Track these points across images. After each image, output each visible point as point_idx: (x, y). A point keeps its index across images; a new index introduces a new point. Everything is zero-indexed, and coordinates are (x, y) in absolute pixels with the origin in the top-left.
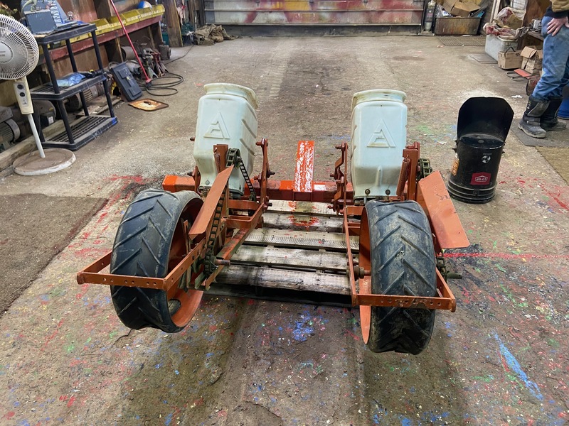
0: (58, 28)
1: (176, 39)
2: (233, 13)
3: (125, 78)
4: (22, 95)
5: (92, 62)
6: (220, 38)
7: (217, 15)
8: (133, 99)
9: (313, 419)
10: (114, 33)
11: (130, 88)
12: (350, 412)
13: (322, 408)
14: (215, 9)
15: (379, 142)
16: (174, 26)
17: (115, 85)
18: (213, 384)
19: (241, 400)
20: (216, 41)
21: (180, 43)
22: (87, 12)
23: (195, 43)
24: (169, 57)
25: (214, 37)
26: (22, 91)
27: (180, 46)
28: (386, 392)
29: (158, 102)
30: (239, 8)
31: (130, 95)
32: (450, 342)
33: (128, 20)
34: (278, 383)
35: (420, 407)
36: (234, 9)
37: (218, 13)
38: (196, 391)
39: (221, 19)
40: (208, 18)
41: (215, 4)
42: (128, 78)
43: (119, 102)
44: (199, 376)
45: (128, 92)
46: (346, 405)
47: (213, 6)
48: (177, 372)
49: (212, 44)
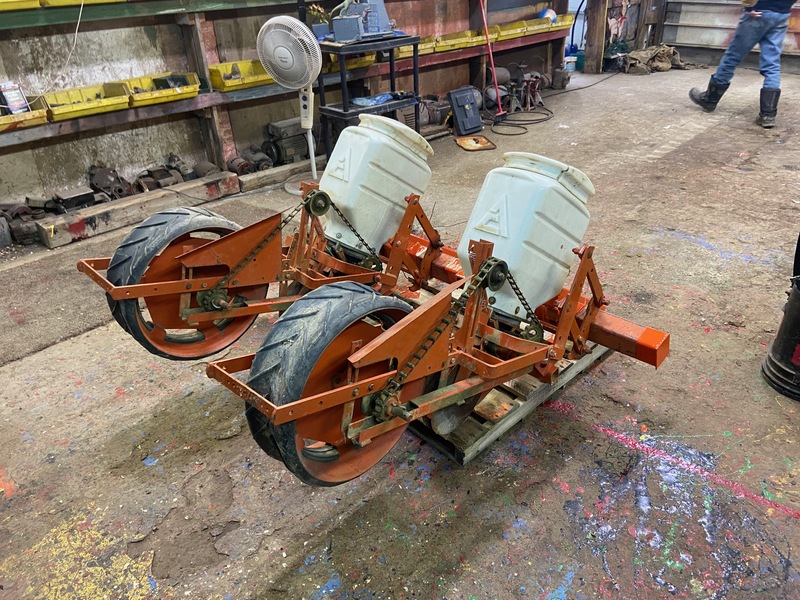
0: (363, 37)
1: (594, 63)
2: (707, 30)
3: (463, 106)
4: (305, 107)
5: (444, 83)
6: (666, 65)
7: (680, 31)
8: (464, 133)
9: (257, 521)
10: (479, 48)
11: (465, 120)
12: (297, 537)
13: (276, 517)
14: (681, 22)
15: (490, 225)
16: (596, 44)
17: (451, 113)
18: (220, 439)
19: (223, 466)
20: (657, 69)
21: (598, 69)
22: (455, 20)
23: (622, 70)
24: (563, 87)
25: (657, 64)
26: (305, 103)
27: (598, 73)
28: (352, 543)
29: (489, 141)
30: (718, 23)
31: (461, 128)
32: (498, 542)
33: (503, 33)
34: (266, 471)
35: (368, 581)
36: (710, 24)
37: (683, 29)
38: (204, 437)
39: (685, 38)
40: (667, 35)
41: (682, 15)
42: (467, 106)
43: (447, 135)
44: (219, 426)
45: (460, 123)
46: (302, 530)
47: (678, 19)
48: (207, 414)
49: (646, 73)
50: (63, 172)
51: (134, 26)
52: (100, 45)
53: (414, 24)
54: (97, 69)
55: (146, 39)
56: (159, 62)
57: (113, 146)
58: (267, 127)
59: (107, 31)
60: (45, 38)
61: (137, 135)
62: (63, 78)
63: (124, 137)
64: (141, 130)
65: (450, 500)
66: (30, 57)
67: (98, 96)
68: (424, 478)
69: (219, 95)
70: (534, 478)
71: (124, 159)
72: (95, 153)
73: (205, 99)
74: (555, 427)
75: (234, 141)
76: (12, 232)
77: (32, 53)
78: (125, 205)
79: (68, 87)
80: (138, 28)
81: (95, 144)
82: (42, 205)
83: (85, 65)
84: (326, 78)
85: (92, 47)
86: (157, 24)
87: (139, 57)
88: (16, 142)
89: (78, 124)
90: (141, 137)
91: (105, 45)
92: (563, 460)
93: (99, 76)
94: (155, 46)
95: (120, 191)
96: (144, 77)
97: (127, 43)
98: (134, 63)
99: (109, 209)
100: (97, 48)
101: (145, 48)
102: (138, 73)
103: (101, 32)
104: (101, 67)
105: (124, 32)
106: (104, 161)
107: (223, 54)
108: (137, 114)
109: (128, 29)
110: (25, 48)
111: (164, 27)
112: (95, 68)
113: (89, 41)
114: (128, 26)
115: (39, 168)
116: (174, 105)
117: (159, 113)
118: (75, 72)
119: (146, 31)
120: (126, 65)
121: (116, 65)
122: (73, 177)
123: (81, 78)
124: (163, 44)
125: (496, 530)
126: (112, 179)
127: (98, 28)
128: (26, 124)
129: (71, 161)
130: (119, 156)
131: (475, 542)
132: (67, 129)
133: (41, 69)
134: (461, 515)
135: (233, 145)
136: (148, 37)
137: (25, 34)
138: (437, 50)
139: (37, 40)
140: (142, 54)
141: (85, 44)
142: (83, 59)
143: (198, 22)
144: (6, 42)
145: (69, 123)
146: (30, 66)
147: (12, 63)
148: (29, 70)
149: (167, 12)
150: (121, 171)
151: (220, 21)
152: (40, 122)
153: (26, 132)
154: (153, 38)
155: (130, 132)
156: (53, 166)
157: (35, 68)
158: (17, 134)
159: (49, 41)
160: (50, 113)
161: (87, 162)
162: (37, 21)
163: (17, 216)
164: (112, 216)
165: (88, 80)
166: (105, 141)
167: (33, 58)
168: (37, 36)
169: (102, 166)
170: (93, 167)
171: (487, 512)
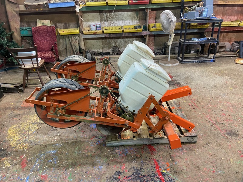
12: (61, 139)
26: (171, 37)
32: (91, 167)
35: (60, 156)
46: (63, 138)
50: (107, 46)
51: (133, 11)
52: (123, 16)
53: (236, 15)
54: (121, 22)
55: (135, 15)
56: (138, 22)
57: (120, 42)
58: (165, 43)
59: (125, 12)
60: (110, 13)
61: (127, 40)
62: (112, 24)
63: (124, 40)
64: (128, 39)
65: (95, 152)
66: (106, 17)
67: (119, 29)
68: (97, 144)
69: (149, 32)
70: (119, 160)
71: (122, 46)
72: (116, 43)
73: (145, 33)
74: (142, 153)
75: (154, 46)
76: (92, 57)
77: (106, 16)
78: (115, 57)
79: (113, 26)
80: (134, 12)
81: (116, 41)
82: (100, 53)
83: (118, 21)
84: (188, 30)
85: (121, 16)
86: (140, 11)
87: (132, 20)
88: (96, 37)
89: (110, 35)
90: (128, 41)
91: (124, 16)
92: (133, 161)
93: (121, 24)
94: (137, 17)
95: (118, 53)
96: (132, 25)
97: (130, 16)
98: (131, 21)
99: (111, 57)
100: (122, 16)
101: (134, 18)
102: (131, 24)
103: (124, 12)
104: (122, 22)
105: (130, 13)
106: (118, 45)
107: (157, 21)
108: (125, 34)
109: (131, 12)
110: (105, 15)
111: (141, 12)
112: (120, 22)
113: (120, 14)
114: (131, 11)
115: (102, 44)
116: (135, 33)
117: (131, 35)
118: (116, 22)
119: (136, 13)
120: (128, 22)
121: (126, 21)
122: (109, 48)
123: (117, 24)
124: (140, 17)
125: (94, 165)
126: (117, 50)
127: (123, 12)
128: (98, 33)
129: (110, 44)
130: (121, 45)
131: (87, 164)
132: (108, 36)
133: (108, 21)
134: (92, 157)
135: (153, 47)
136: (136, 14)
137: (106, 12)
138: (240, 25)
139: (108, 13)
140: (133, 19)
141: (119, 15)
142: (118, 19)
143: (148, 11)
144: (101, 13)
145: (108, 34)
146: (105, 20)
147: (102, 18)
148: (105, 21)
149: (139, 8)
150: (121, 49)
151: (158, 11)
152: (101, 33)
153: (99, 35)
154: (137, 15)
155: (125, 39)
156: (106, 44)
157: (106, 20)
158: (96, 35)
159: (111, 14)
160: (103, 31)
161: (113, 45)
162: (106, 9)
163: (94, 54)
164: (111, 59)
165: (118, 25)
166: (119, 40)
167: (107, 18)
168: (108, 12)
169: (117, 46)
170: (114, 46)
171: (98, 160)
